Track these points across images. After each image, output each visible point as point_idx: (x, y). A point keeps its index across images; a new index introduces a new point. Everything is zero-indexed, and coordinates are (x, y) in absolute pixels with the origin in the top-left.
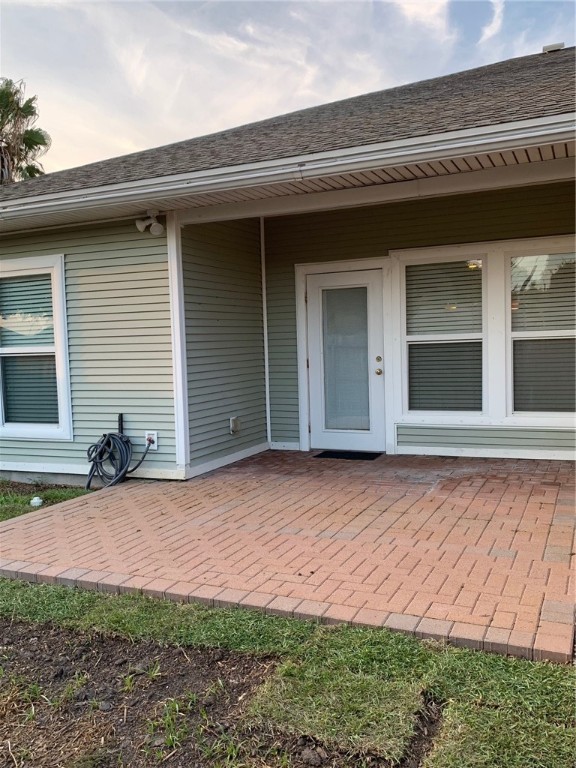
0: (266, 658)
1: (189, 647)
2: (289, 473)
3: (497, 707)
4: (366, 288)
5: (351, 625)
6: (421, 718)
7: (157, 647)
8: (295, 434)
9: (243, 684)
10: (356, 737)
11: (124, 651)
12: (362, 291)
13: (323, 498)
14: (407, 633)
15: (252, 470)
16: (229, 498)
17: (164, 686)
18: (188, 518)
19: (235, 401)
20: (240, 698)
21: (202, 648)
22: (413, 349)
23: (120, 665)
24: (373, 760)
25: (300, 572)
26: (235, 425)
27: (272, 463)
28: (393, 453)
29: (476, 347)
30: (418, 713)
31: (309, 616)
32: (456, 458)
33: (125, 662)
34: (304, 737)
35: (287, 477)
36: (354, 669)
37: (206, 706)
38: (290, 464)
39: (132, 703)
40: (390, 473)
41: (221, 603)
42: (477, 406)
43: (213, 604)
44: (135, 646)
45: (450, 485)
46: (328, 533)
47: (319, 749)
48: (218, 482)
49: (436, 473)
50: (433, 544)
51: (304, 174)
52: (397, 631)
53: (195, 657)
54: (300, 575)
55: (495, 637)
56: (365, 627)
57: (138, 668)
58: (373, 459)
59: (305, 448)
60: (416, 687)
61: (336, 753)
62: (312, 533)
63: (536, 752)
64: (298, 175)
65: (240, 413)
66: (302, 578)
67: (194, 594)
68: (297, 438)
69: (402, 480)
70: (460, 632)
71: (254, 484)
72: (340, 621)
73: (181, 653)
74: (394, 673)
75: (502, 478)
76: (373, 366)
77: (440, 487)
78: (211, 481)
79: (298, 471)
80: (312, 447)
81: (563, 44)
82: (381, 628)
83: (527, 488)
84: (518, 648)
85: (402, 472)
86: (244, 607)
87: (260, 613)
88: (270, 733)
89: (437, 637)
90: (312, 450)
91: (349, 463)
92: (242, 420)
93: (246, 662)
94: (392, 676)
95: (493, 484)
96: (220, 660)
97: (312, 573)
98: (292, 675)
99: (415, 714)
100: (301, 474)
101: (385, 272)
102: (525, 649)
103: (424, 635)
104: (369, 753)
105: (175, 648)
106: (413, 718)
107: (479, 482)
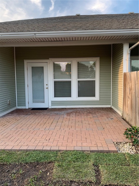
0: (49, 163)
1: (27, 163)
2: (27, 114)
3: (110, 165)
4: (43, 67)
5: (66, 151)
6: (95, 171)
7: (17, 165)
8: (24, 104)
9: (47, 170)
10: (84, 178)
11: (7, 167)
12: (42, 68)
13: (40, 120)
14: (81, 151)
15: (16, 114)
16: (14, 122)
17: (24, 175)
18: (5, 128)
19: (8, 96)
20: (48, 174)
21: (31, 163)
22: (55, 82)
23: (8, 172)
24: (89, 183)
25: (46, 139)
26: (9, 103)
27: (20, 112)
28: (51, 108)
29: (70, 82)
30: (94, 169)
31: (55, 150)
32: (65, 108)
33: (9, 170)
34: (71, 181)
35: (27, 116)
36: (74, 162)
37: (40, 178)
38: (25, 112)
39: (17, 182)
40: (53, 113)
41: (30, 150)
42: (70, 96)
43: (27, 151)
44: (10, 165)
45: (68, 114)
46: (47, 129)
47: (75, 183)
48: (8, 118)
49: (64, 112)
50: (73, 129)
51: (36, 37)
52: (78, 151)
53: (29, 166)
54: (47, 140)
55: (101, 149)
56: (70, 151)
57: (14, 171)
58: (46, 110)
59: (27, 108)
60: (91, 163)
61: (80, 183)
62: (43, 129)
63: (123, 173)
64: (35, 37)
65: (10, 99)
66: (47, 141)
67: (20, 149)
68: (25, 105)
69: (57, 114)
70: (93, 149)
71: (19, 118)
72: (63, 150)
73: (25, 165)
74: (83, 161)
75: (79, 112)
76: (45, 86)
77: (66, 115)
78: (5, 118)
79: (29, 114)
80: (29, 107)
81: (80, 14)
82: (74, 151)
83: (85, 114)
84: (106, 151)
85: (56, 112)
86: (37, 150)
87: (41, 151)
88: (61, 182)
89: (88, 151)
90: (29, 108)
91: (40, 111)
92: (11, 101)
93: (45, 165)
94: (83, 162)
95: (77, 114)
96: (37, 165)
97: (49, 139)
98: (59, 166)
99: (94, 170)
100: (30, 114)
101: (48, 63)
102: (107, 150)
103: (85, 151)
104: (88, 182)
105: (22, 164)
106: (94, 171)
107: (74, 114)
